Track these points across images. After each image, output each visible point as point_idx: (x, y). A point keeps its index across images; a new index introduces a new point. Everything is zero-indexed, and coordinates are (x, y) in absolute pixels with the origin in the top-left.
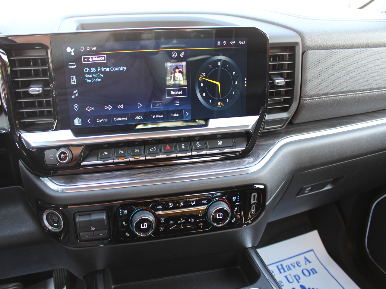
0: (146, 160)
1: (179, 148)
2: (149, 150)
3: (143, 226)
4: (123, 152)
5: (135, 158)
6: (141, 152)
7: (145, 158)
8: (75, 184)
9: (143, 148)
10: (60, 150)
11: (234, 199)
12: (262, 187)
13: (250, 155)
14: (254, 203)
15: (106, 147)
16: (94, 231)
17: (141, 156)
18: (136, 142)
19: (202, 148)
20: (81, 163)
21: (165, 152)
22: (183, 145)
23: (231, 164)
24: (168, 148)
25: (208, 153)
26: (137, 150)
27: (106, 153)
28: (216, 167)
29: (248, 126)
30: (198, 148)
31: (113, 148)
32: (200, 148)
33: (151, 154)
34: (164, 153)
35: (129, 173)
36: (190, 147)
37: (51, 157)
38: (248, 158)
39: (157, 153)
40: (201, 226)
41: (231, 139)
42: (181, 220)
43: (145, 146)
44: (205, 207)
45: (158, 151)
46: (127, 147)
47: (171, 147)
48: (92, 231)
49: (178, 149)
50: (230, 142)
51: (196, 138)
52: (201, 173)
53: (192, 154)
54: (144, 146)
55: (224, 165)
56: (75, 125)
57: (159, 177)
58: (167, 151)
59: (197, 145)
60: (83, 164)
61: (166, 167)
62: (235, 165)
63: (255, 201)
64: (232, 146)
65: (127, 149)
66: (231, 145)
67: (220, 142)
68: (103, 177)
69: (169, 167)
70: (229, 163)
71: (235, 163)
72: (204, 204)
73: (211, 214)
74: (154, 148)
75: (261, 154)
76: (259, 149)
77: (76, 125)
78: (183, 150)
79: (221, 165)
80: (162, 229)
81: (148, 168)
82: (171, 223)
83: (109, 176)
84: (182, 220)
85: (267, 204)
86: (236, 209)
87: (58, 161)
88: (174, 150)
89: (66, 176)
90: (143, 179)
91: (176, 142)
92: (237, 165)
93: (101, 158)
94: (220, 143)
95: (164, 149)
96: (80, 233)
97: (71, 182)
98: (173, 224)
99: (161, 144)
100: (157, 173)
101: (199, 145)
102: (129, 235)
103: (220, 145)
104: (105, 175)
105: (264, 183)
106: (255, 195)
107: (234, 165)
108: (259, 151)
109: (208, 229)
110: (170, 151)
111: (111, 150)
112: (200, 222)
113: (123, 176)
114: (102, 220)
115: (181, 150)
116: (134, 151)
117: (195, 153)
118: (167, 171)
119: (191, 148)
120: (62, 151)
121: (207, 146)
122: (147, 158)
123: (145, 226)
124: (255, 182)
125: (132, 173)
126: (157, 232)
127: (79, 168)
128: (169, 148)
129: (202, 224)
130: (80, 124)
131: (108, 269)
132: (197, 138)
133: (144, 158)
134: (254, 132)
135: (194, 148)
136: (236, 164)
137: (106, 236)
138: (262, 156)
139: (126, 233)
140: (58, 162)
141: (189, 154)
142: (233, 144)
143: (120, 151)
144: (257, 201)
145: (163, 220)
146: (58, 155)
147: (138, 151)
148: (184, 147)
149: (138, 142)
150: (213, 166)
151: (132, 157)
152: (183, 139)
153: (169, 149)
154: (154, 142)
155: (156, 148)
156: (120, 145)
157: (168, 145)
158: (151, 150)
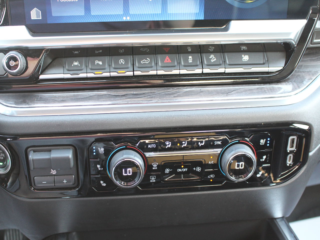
0: (134, 76)
1: (184, 62)
2: (139, 62)
3: (126, 172)
4: (101, 63)
5: (119, 72)
6: (128, 64)
7: (134, 73)
8: (29, 105)
9: (130, 58)
10: (8, 54)
11: (262, 142)
12: (306, 127)
13: (289, 79)
14: (291, 152)
15: (76, 54)
16: (54, 175)
17: (127, 70)
19: (219, 63)
20: (40, 75)
21: (163, 65)
22: (190, 57)
23: (260, 90)
24: (167, 60)
25: (226, 72)
26: (122, 61)
27: (76, 64)
28: (237, 93)
29: (289, 34)
30: (212, 64)
31: (87, 57)
32: (215, 64)
33: (141, 67)
34: (162, 67)
35: (109, 93)
36: (199, 61)
38: (287, 82)
39: (152, 67)
40: (211, 178)
41: (261, 54)
42: (181, 168)
43: (134, 56)
44: (219, 151)
45: (153, 64)
46: (108, 56)
47: (172, 60)
48: (52, 175)
49: (182, 63)
50: (259, 57)
51: (210, 48)
52: (216, 100)
53: (202, 71)
54: (132, 56)
56: (32, 19)
57: (153, 101)
58: (166, 65)
59: (211, 59)
60: (42, 77)
61: (163, 88)
62: (267, 91)
63: (294, 149)
64: (264, 64)
65: (107, 59)
66: (262, 62)
67: (246, 56)
68: (71, 98)
69: (168, 89)
72: (218, 147)
73: (227, 161)
74: (147, 60)
75: (306, 78)
76: (304, 72)
77: (34, 19)
78: (190, 65)
80: (153, 180)
81: (137, 89)
82: (167, 171)
83: (79, 97)
84: (184, 168)
85: (311, 154)
86: (265, 157)
87: (7, 71)
88: (176, 63)
89: (17, 94)
90: (129, 103)
91: (180, 53)
92: (269, 92)
93: (68, 70)
94: (246, 58)
95: (162, 61)
96: (35, 178)
97: (24, 102)
98: (171, 173)
99: (158, 54)
100: (150, 95)
101: (213, 58)
102: (105, 185)
103: (245, 60)
104: (74, 96)
105: (309, 122)
106: (293, 139)
108: (304, 74)
109: (222, 184)
110: (171, 65)
111: (84, 59)
112: (210, 173)
113: (99, 98)
114: (68, 159)
115: (186, 64)
116: (117, 62)
117: (206, 71)
118: (165, 94)
119: (202, 63)
120: (11, 55)
121: (225, 62)
122: (136, 73)
123: (130, 173)
124: (296, 120)
125: (113, 94)
126: (145, 184)
127: (36, 83)
128: (169, 61)
129: (213, 176)
130: (39, 18)
131: (74, 233)
132: (212, 49)
133: (131, 74)
134: (297, 45)
135: (205, 62)
137: (71, 183)
138: (307, 82)
139: (102, 182)
140: (5, 72)
141: (199, 71)
142: (264, 61)
143: (97, 62)
144: (296, 148)
145: (155, 166)
146: (4, 61)
147: (124, 63)
148: (192, 60)
149: (123, 50)
150: (233, 91)
151: (115, 71)
152: (190, 49)
153: (169, 63)
154: (148, 50)
155: (150, 60)
156: (97, 52)
157: (167, 57)
158: (142, 62)
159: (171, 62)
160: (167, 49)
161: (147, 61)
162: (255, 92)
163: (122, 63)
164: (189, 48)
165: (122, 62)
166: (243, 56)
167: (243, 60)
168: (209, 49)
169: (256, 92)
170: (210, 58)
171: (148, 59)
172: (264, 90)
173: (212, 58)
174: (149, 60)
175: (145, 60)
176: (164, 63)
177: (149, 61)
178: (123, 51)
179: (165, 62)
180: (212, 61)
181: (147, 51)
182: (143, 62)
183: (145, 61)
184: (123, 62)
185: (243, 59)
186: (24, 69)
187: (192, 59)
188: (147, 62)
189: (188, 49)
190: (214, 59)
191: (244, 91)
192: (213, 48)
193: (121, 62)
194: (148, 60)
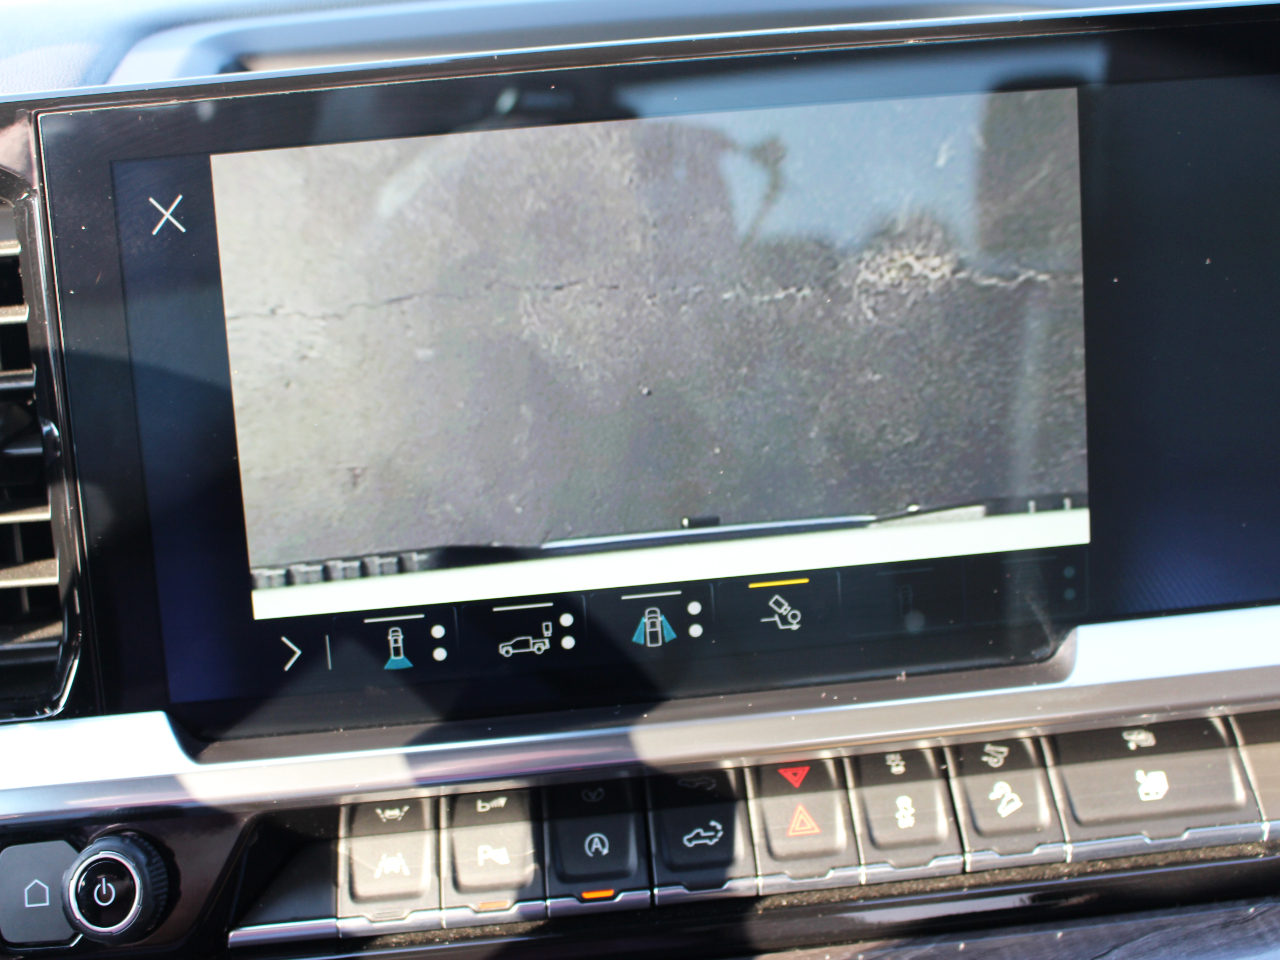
0: (653, 909)
2: (676, 843)
5: (587, 895)
6: (625, 853)
7: (652, 895)
9: (632, 825)
10: (89, 849)
15: (392, 822)
17: (622, 883)
18: (593, 786)
19: (1034, 822)
20: (230, 928)
21: (785, 850)
22: (904, 802)
23: (1236, 935)
24: (803, 823)
25: (1069, 858)
26: (597, 843)
30: (1005, 826)
31: (441, 829)
32: (1017, 824)
33: (685, 868)
34: (780, 858)
37: (37, 894)
39: (733, 861)
43: (650, 814)
45: (740, 847)
46: (534, 819)
47: (822, 821)
51: (988, 755)
53: (963, 864)
54: (640, 817)
55: (1187, 937)
58: (798, 847)
59: (998, 801)
60: (241, 935)
62: (1270, 937)
64: (1237, 807)
66: (1230, 801)
67: (1152, 775)
70: (1225, 925)
71: (1263, 928)
74: (708, 828)
78: (904, 838)
79: (1171, 943)
87: (77, 928)
88: (842, 837)
93: (358, 902)
94: (1153, 784)
101: (1006, 797)
103: (1153, 798)
107: (1260, 936)
110: (819, 845)
111: (427, 842)
115: (889, 837)
116: (574, 850)
117: (980, 859)
119: (958, 823)
120: (102, 855)
122: (667, 894)
128: (811, 826)
132: (997, 756)
133: (641, 897)
136: (1273, 930)
140: (71, 932)
141: (948, 864)
142: (1241, 794)
143: (484, 854)
146: (73, 881)
147: (605, 851)
148: (913, 815)
149: (601, 790)
150: (1115, 947)
151: (567, 892)
152: (898, 765)
153: (809, 835)
154: (710, 784)
155: (723, 829)
156: (483, 807)
157: (800, 808)
158: (690, 840)
159: (817, 830)
160: (795, 774)
161: (711, 834)
162: (1215, 943)
163: (597, 849)
164: (893, 761)
165: (599, 846)
166: (1140, 775)
167: (1144, 798)
168: (985, 759)
169: (1220, 945)
170: (993, 796)
171: (713, 823)
172: (1253, 933)
173: (1003, 796)
174: (719, 827)
175: (700, 831)
176: (790, 837)
177: (720, 834)
178: (599, 794)
179: (791, 833)
180: (1004, 811)
181: (709, 789)
182: (694, 843)
183: (703, 834)
184: (603, 845)
185: (1142, 792)
186: (161, 909)
187: (913, 811)
188: (710, 838)
189: (889, 767)
190: (1012, 800)
191: (1163, 945)
192: (1002, 753)
193: (594, 847)
194: (714, 829)
